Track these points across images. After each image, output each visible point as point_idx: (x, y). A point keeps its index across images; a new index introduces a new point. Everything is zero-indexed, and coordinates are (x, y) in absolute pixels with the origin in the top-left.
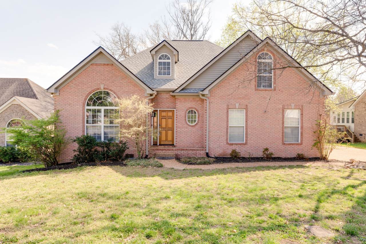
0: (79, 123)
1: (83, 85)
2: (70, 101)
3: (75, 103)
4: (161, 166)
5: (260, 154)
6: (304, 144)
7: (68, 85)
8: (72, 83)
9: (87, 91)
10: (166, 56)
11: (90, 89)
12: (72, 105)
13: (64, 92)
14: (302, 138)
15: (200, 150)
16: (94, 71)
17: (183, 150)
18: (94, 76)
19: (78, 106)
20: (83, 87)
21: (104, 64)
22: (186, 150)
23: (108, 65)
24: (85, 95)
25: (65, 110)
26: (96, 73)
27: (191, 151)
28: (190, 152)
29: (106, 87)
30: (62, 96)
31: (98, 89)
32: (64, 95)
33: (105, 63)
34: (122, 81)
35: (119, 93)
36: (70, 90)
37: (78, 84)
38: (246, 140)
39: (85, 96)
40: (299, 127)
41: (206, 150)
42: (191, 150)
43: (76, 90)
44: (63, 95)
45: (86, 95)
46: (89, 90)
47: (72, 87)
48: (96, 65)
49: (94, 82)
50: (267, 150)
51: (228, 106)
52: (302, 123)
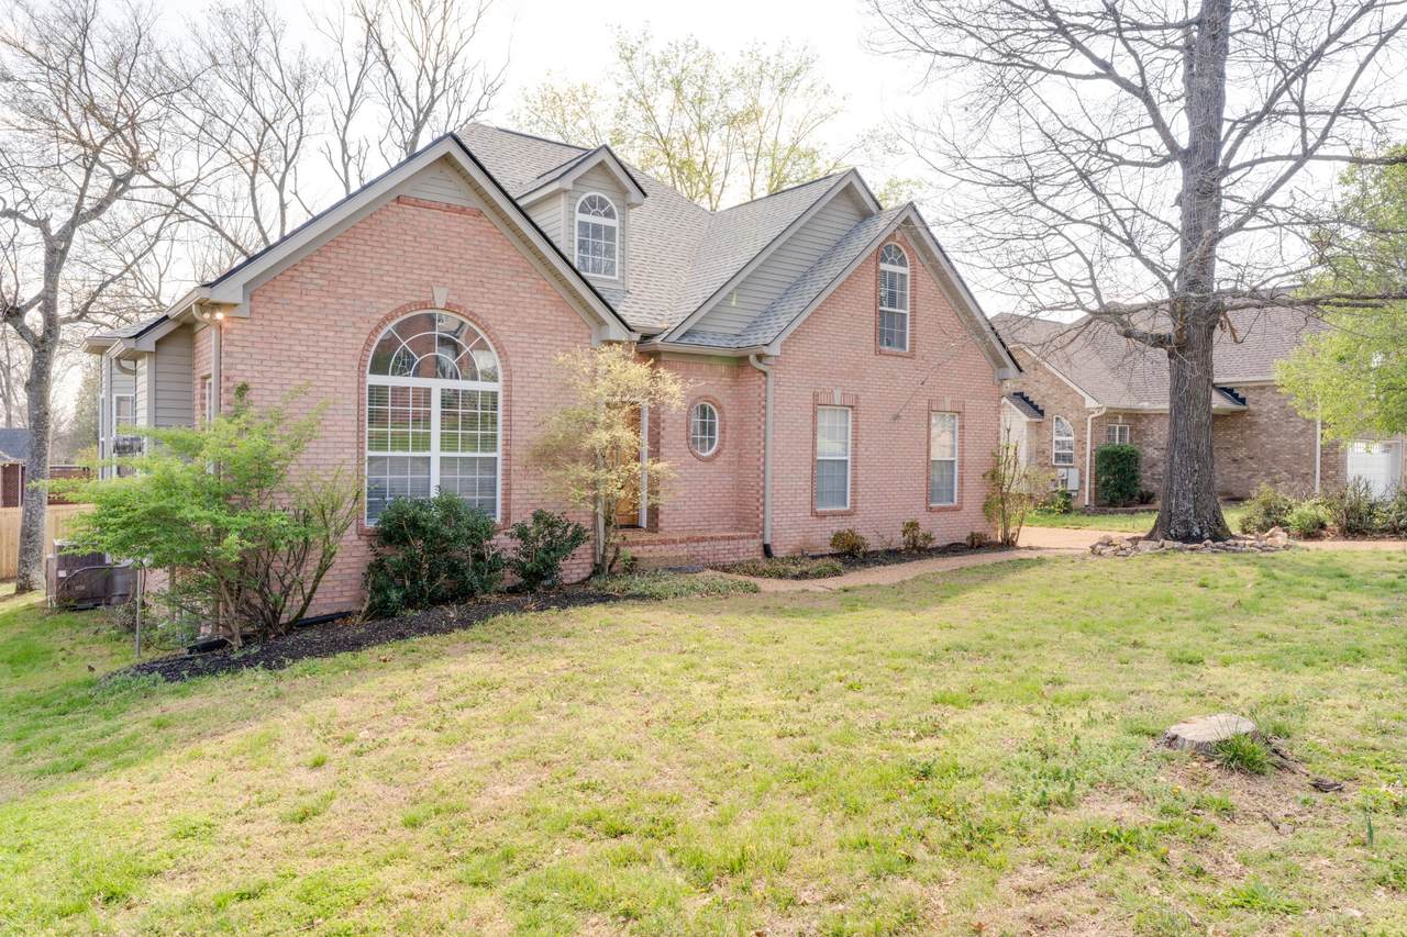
0: (341, 445)
1: (359, 281)
2: (299, 348)
3: (326, 356)
4: (756, 590)
5: (899, 541)
6: (966, 509)
7: (292, 276)
8: (312, 267)
9: (379, 311)
10: (603, 203)
11: (390, 302)
12: (311, 366)
13: (271, 306)
14: (961, 490)
15: (747, 537)
16: (404, 226)
17: (703, 539)
18: (406, 248)
19: (339, 373)
20: (360, 292)
21: (448, 205)
22: (712, 538)
23: (463, 211)
24: (366, 326)
25: (278, 387)
26: (415, 237)
27: (723, 543)
28: (721, 545)
29: (454, 300)
30: (265, 323)
31: (424, 305)
32: (272, 317)
33: (453, 202)
34: (513, 284)
35: (502, 328)
36: (301, 300)
37: (339, 277)
38: (854, 501)
39: (367, 328)
40: (953, 462)
41: (763, 536)
42: (723, 538)
43: (328, 300)
44: (267, 317)
45: (373, 326)
46: (387, 304)
47: (311, 287)
48: (417, 203)
49: (408, 276)
50: (914, 525)
51: (815, 395)
52: (962, 452)
